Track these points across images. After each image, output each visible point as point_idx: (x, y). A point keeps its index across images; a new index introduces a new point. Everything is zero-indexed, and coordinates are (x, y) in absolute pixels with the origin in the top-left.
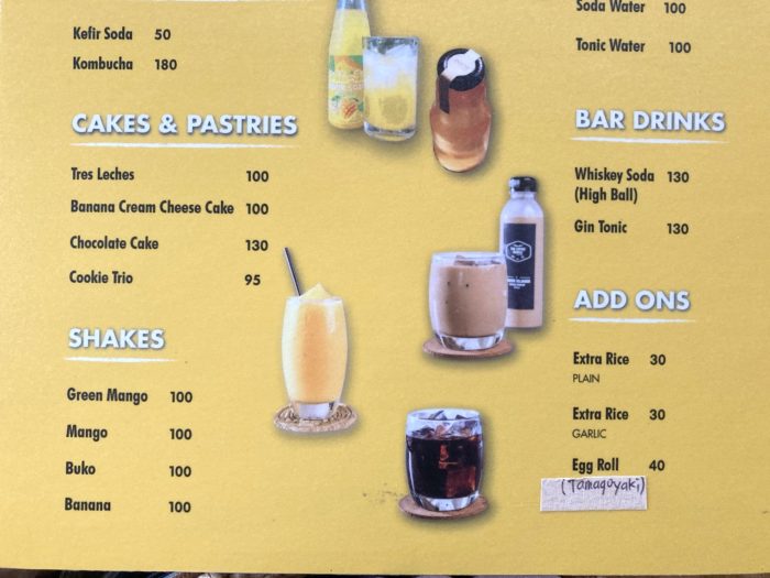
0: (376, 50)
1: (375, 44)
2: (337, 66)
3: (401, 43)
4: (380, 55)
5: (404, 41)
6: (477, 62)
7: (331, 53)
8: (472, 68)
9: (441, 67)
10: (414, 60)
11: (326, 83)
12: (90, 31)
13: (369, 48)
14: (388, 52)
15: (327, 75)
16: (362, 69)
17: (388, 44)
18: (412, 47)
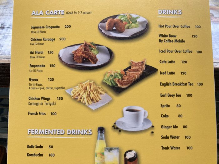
0: (108, 151)
1: (107, 149)
2: (97, 155)
3: (114, 149)
4: (109, 152)
5: (115, 149)
6: (135, 154)
7: (96, 152)
8: (133, 155)
9: (125, 155)
10: (118, 154)
11: (94, 160)
12: (32, 146)
13: (106, 151)
14: (111, 151)
15: (95, 158)
16: (104, 156)
17: (111, 149)
18: (117, 150)
